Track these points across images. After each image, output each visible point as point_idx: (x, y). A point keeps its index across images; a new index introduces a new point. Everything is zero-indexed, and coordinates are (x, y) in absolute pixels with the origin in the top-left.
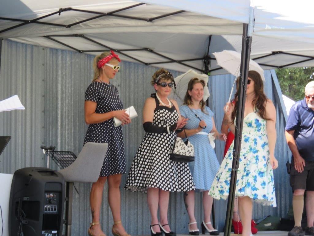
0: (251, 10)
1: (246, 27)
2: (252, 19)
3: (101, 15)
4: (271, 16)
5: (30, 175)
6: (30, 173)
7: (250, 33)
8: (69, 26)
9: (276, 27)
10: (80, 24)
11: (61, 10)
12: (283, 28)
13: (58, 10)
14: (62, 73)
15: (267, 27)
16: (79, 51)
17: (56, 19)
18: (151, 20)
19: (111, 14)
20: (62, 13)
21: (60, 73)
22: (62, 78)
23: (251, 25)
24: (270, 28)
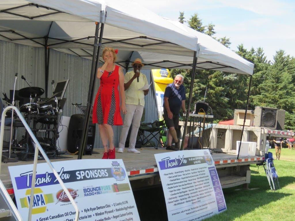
0: (198, 45)
1: (195, 53)
2: (198, 50)
5: (81, 118)
6: (81, 117)
7: (197, 56)
9: (206, 54)
11: (89, 37)
14: (70, 67)
16: (80, 56)
17: (86, 41)
21: (69, 67)
22: (70, 69)
23: (198, 52)
24: (203, 54)
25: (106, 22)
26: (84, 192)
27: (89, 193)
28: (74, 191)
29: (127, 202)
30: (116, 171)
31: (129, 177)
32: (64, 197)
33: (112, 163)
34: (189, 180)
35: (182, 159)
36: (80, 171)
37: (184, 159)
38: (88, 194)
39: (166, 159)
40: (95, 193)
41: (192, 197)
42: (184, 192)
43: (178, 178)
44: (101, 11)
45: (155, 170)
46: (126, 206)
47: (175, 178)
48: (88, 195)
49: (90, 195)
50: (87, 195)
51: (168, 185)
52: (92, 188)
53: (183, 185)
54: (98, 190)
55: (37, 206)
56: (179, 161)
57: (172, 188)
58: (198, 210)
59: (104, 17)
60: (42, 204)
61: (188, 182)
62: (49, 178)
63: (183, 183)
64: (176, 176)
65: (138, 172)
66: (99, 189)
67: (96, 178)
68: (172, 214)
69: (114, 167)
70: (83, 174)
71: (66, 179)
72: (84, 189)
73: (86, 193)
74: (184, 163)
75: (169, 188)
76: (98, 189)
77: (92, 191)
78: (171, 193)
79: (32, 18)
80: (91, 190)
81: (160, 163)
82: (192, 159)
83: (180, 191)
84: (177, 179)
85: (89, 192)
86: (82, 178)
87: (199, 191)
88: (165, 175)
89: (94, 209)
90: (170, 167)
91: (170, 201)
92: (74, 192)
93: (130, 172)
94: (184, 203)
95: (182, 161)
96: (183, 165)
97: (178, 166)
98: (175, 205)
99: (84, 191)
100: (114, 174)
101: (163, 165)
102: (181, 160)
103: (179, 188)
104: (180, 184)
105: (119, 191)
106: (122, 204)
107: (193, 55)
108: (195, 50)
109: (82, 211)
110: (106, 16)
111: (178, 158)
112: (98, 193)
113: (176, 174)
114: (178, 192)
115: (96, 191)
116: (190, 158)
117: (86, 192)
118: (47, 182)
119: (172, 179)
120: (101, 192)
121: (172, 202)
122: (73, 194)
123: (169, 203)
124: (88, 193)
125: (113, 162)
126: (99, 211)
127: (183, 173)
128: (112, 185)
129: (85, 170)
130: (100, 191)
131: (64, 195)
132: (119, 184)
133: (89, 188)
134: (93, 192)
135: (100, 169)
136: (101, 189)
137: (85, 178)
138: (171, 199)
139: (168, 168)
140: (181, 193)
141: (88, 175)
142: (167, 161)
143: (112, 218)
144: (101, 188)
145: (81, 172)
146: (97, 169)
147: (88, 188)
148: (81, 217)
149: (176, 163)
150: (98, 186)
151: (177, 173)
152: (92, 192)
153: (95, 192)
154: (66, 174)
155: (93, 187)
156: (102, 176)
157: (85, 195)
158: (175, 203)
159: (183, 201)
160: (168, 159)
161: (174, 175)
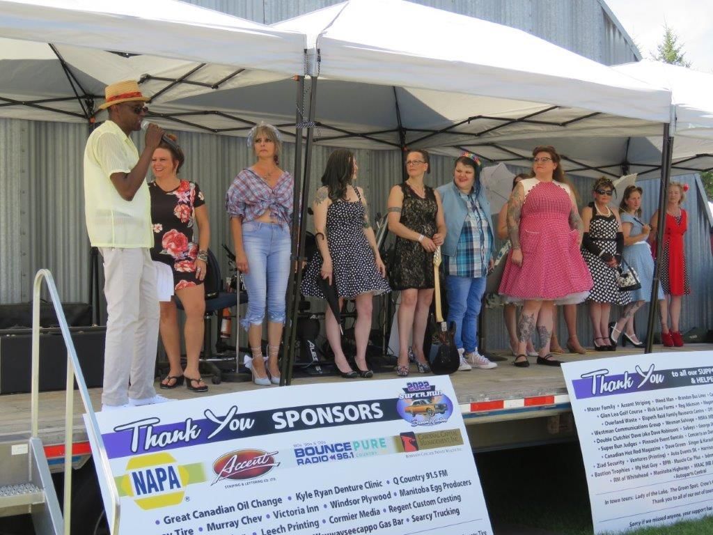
0: (673, 109)
1: (666, 126)
2: (673, 119)
3: (512, 122)
4: (697, 114)
7: (672, 133)
8: (479, 135)
9: (700, 126)
10: (489, 132)
11: (471, 119)
12: (709, 127)
13: (467, 118)
15: (691, 126)
16: (491, 161)
17: (465, 128)
18: (564, 124)
19: (522, 120)
20: (471, 122)
23: (672, 125)
24: (693, 127)
25: (321, 73)
26: (297, 456)
27: (313, 458)
28: (266, 455)
29: (444, 473)
30: (415, 403)
31: (465, 416)
32: (236, 469)
33: (406, 387)
34: (668, 423)
35: (646, 373)
36: (284, 410)
37: (655, 373)
38: (307, 459)
39: (594, 374)
40: (333, 457)
41: (676, 461)
42: (649, 450)
43: (629, 416)
44: (306, 51)
45: (559, 399)
46: (439, 481)
47: (619, 418)
48: (308, 461)
49: (314, 462)
50: (306, 462)
51: (597, 433)
52: (322, 447)
53: (646, 434)
54: (342, 450)
55: (157, 490)
56: (636, 378)
57: (607, 440)
58: (697, 494)
59: (314, 62)
60: (172, 487)
61: (664, 427)
62: (195, 429)
63: (648, 430)
64: (625, 413)
65: (500, 404)
66: (345, 447)
67: (335, 424)
68: (607, 503)
69: (412, 395)
70: (293, 416)
71: (242, 429)
72: (296, 450)
73: (304, 458)
74: (652, 381)
75: (599, 441)
76: (343, 447)
77: (323, 452)
78: (605, 452)
79: (216, 86)
80: (320, 450)
81: (575, 383)
82: (683, 374)
83: (636, 448)
84: (627, 421)
85: (313, 456)
86: (291, 425)
87: (703, 449)
88: (589, 409)
89: (327, 493)
90: (606, 393)
91: (600, 470)
92: (267, 457)
93: (470, 405)
94: (647, 475)
95: (647, 378)
96: (650, 386)
97: (634, 389)
98: (616, 480)
99: (297, 454)
100: (409, 412)
101: (584, 388)
102: (643, 375)
103: (632, 440)
104: (636, 432)
105: (417, 449)
106: (426, 477)
107: (662, 132)
108: (665, 119)
109: (290, 498)
110: (319, 60)
111: (632, 371)
112: (345, 456)
113: (624, 410)
114: (630, 449)
115: (336, 453)
116: (679, 371)
117: (303, 455)
118: (187, 440)
119: (610, 419)
120: (351, 453)
121: (609, 473)
122: (262, 462)
123: (596, 475)
124: (310, 457)
125: (408, 384)
126: (342, 497)
127: (646, 406)
128: (396, 437)
129: (300, 409)
130: (348, 452)
131: (235, 465)
132: (420, 434)
133: (314, 446)
134: (325, 454)
135: (356, 404)
136: (352, 447)
137: (299, 425)
138: (604, 465)
139: (598, 394)
140: (635, 452)
141: (309, 417)
142: (599, 380)
143: (385, 511)
144: (352, 445)
145: (288, 414)
146: (343, 405)
147: (310, 446)
148: (287, 512)
149: (628, 383)
150: (342, 442)
151: (629, 405)
152: (321, 455)
153: (330, 454)
154: (242, 420)
155: (324, 445)
156: (360, 416)
157: (299, 463)
158: (617, 475)
159: (644, 471)
160: (603, 375)
161: (617, 410)
